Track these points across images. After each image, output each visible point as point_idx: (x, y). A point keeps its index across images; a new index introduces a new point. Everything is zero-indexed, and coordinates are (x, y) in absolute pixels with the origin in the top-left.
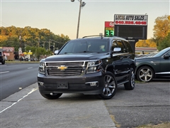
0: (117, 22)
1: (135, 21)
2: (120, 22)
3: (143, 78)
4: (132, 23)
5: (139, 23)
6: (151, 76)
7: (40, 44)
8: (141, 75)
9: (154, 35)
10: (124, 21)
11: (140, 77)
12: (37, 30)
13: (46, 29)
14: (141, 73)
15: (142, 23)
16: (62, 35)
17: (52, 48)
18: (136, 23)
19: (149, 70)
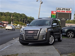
0: (57, 11)
1: (66, 11)
2: (59, 11)
3: (69, 36)
4: (65, 11)
5: (68, 12)
6: (73, 35)
7: (21, 20)
8: (68, 35)
9: (74, 18)
10: (61, 11)
11: (68, 36)
12: (19, 14)
13: (23, 14)
14: (69, 34)
15: (69, 12)
16: (31, 17)
17: (26, 22)
18: (66, 12)
19: (72, 32)
